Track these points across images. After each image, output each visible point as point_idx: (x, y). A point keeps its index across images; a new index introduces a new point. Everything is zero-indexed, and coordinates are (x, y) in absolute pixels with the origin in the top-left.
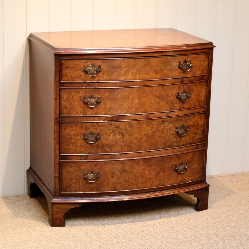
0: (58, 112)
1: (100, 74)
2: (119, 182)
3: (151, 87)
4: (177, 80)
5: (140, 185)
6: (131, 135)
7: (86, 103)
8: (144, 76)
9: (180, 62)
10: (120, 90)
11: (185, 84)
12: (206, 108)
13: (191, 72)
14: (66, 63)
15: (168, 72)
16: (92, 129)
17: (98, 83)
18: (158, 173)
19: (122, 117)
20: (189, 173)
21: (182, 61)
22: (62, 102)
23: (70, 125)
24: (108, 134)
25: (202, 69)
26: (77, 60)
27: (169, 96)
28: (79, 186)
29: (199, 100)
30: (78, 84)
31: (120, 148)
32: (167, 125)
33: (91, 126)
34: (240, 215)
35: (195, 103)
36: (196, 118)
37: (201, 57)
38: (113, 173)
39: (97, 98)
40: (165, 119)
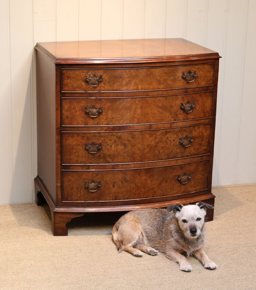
0: (59, 122)
1: (102, 84)
2: (120, 192)
3: (153, 98)
4: (180, 91)
5: (142, 195)
6: (133, 146)
7: (87, 114)
8: (147, 86)
9: (184, 72)
10: (122, 101)
11: (189, 95)
12: (212, 119)
13: (196, 83)
14: (67, 73)
15: (171, 82)
16: (94, 139)
17: (99, 93)
18: (161, 183)
19: (125, 127)
20: (192, 184)
21: (186, 71)
22: (64, 112)
23: (71, 135)
24: (110, 145)
25: (208, 79)
26: (78, 71)
27: (172, 106)
28: (80, 195)
29: (204, 110)
30: (79, 94)
31: (122, 158)
32: (170, 136)
33: (92, 136)
34: (246, 226)
35: (200, 114)
36: (201, 128)
37: (206, 67)
38: (115, 182)
39: (99, 108)
40: (168, 130)
